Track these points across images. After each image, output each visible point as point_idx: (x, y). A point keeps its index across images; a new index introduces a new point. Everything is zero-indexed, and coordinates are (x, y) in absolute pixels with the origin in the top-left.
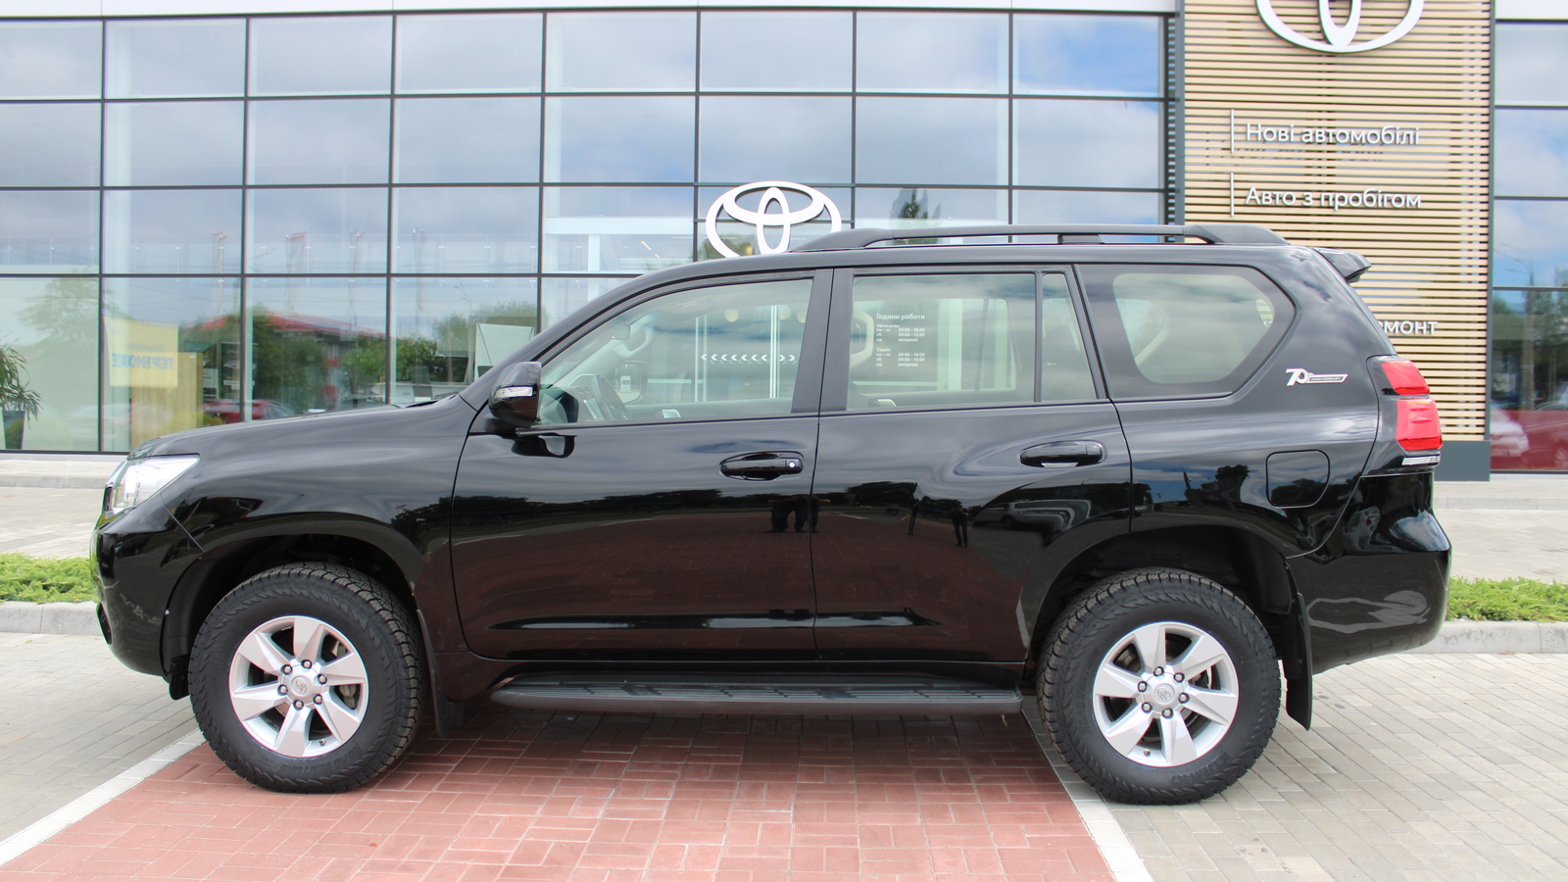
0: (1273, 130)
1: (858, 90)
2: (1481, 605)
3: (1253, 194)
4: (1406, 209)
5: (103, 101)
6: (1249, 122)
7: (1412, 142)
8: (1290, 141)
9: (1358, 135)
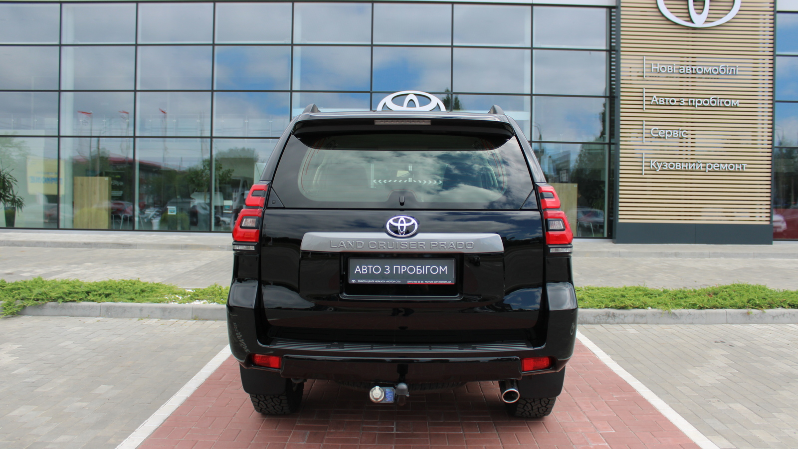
0: (665, 67)
1: (454, 44)
2: (789, 301)
3: (655, 99)
4: (731, 107)
5: (60, 45)
6: (653, 63)
7: (734, 73)
8: (673, 72)
9: (707, 70)
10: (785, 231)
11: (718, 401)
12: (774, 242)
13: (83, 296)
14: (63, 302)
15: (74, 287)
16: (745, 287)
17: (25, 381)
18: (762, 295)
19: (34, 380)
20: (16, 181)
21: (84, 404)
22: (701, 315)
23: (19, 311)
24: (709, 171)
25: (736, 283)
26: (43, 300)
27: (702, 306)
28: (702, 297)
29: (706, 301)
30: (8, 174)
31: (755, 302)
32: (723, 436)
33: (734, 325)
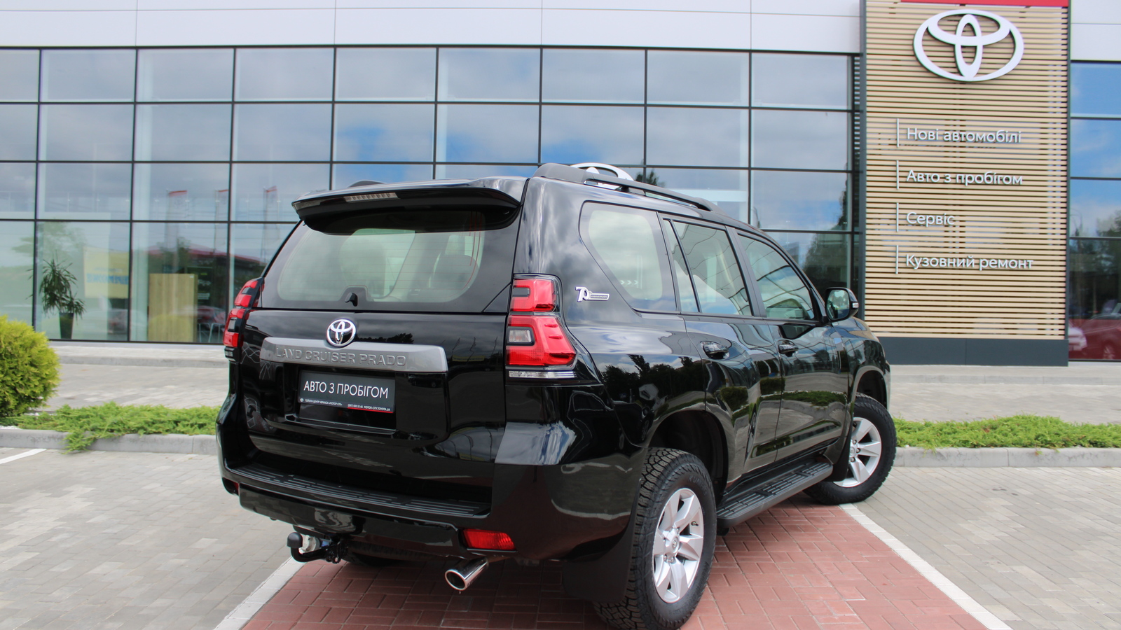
0: (925, 132)
1: (648, 102)
2: (1089, 438)
3: (911, 175)
4: (1012, 185)
5: (135, 103)
6: (909, 127)
7: (1016, 141)
8: (935, 140)
9: (981, 136)
10: (1084, 349)
11: (998, 563)
12: (1070, 363)
13: (170, 426)
14: (145, 433)
15: (158, 414)
16: (1032, 420)
17: (104, 532)
18: (1055, 430)
19: (116, 531)
20: (75, 279)
21: (183, 561)
22: (975, 455)
23: (89, 444)
24: (983, 270)
25: (1020, 414)
26: (119, 431)
27: (975, 443)
28: (975, 432)
29: (980, 437)
30: (65, 270)
31: (1045, 438)
32: (1005, 605)
33: (1017, 469)
